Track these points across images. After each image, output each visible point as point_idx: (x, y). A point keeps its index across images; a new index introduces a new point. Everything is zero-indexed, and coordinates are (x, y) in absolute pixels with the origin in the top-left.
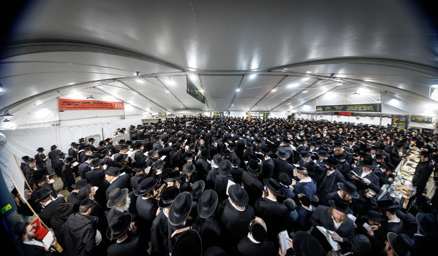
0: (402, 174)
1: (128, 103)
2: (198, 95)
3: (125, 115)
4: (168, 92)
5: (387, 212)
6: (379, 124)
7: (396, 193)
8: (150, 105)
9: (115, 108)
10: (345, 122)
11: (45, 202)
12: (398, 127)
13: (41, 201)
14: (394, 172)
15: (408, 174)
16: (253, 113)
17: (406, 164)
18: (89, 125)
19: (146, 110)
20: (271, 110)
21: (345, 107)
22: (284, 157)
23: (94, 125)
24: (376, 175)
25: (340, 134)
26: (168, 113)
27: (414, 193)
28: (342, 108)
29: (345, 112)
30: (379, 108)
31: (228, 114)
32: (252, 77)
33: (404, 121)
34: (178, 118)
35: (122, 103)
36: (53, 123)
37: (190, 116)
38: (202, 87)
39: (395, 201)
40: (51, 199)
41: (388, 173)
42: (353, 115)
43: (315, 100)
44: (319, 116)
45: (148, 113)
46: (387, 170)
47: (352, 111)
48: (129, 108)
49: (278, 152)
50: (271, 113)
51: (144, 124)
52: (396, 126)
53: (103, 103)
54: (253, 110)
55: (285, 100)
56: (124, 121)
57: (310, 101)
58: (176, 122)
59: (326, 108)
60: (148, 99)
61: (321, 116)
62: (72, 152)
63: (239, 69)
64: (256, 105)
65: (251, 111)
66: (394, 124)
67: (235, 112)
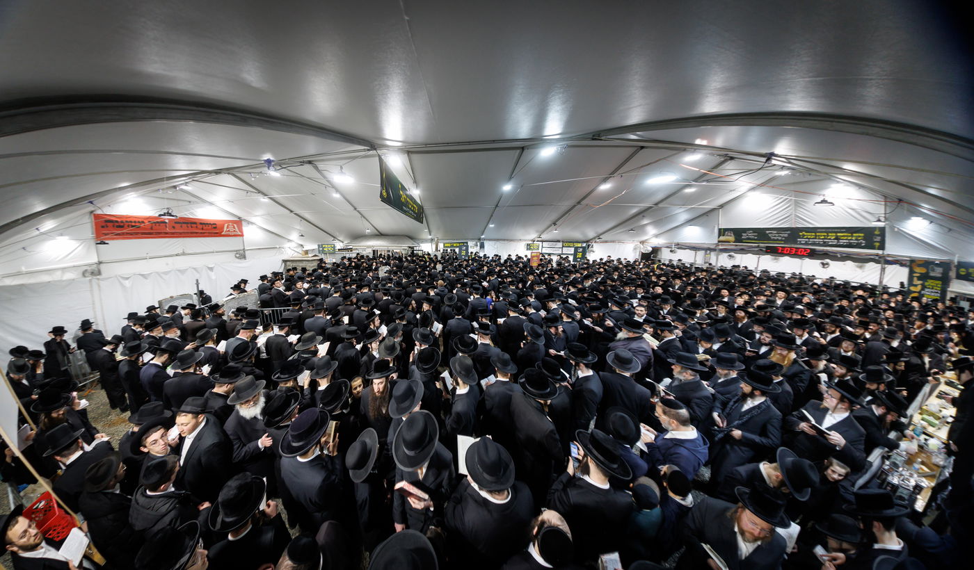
0: (923, 419)
1: (252, 223)
2: (406, 204)
3: (246, 248)
4: (336, 196)
5: (876, 523)
6: (877, 283)
7: (904, 473)
8: (299, 226)
9: (223, 233)
10: (794, 274)
11: (67, 456)
12: (923, 292)
13: (58, 455)
14: (905, 417)
15: (937, 422)
16: (545, 244)
17: (936, 393)
18: (166, 273)
19: (291, 238)
20: (595, 238)
21: (794, 234)
22: (628, 370)
23: (179, 274)
24: (859, 422)
25: (777, 308)
26: (339, 245)
27: (947, 473)
28: (786, 235)
29: (793, 246)
30: (878, 239)
31: (479, 247)
32: (547, 153)
33: (940, 275)
34: (360, 257)
35: (239, 222)
36: (85, 268)
37: (389, 251)
38: (415, 182)
39: (898, 494)
40: (82, 448)
41: (889, 418)
42: (813, 255)
43: (716, 212)
44: (726, 255)
45: (296, 245)
46: (889, 410)
47: (811, 244)
48: (253, 234)
49: (613, 355)
50: (594, 244)
51: (288, 270)
52: (919, 288)
53: (195, 223)
54: (544, 237)
55: (634, 211)
56: (243, 263)
57: (704, 214)
58: (357, 267)
59: (744, 236)
60: (295, 214)
61: (730, 256)
62: (130, 335)
63: (510, 135)
64: (555, 224)
65: (539, 239)
66: (914, 283)
67: (498, 244)
